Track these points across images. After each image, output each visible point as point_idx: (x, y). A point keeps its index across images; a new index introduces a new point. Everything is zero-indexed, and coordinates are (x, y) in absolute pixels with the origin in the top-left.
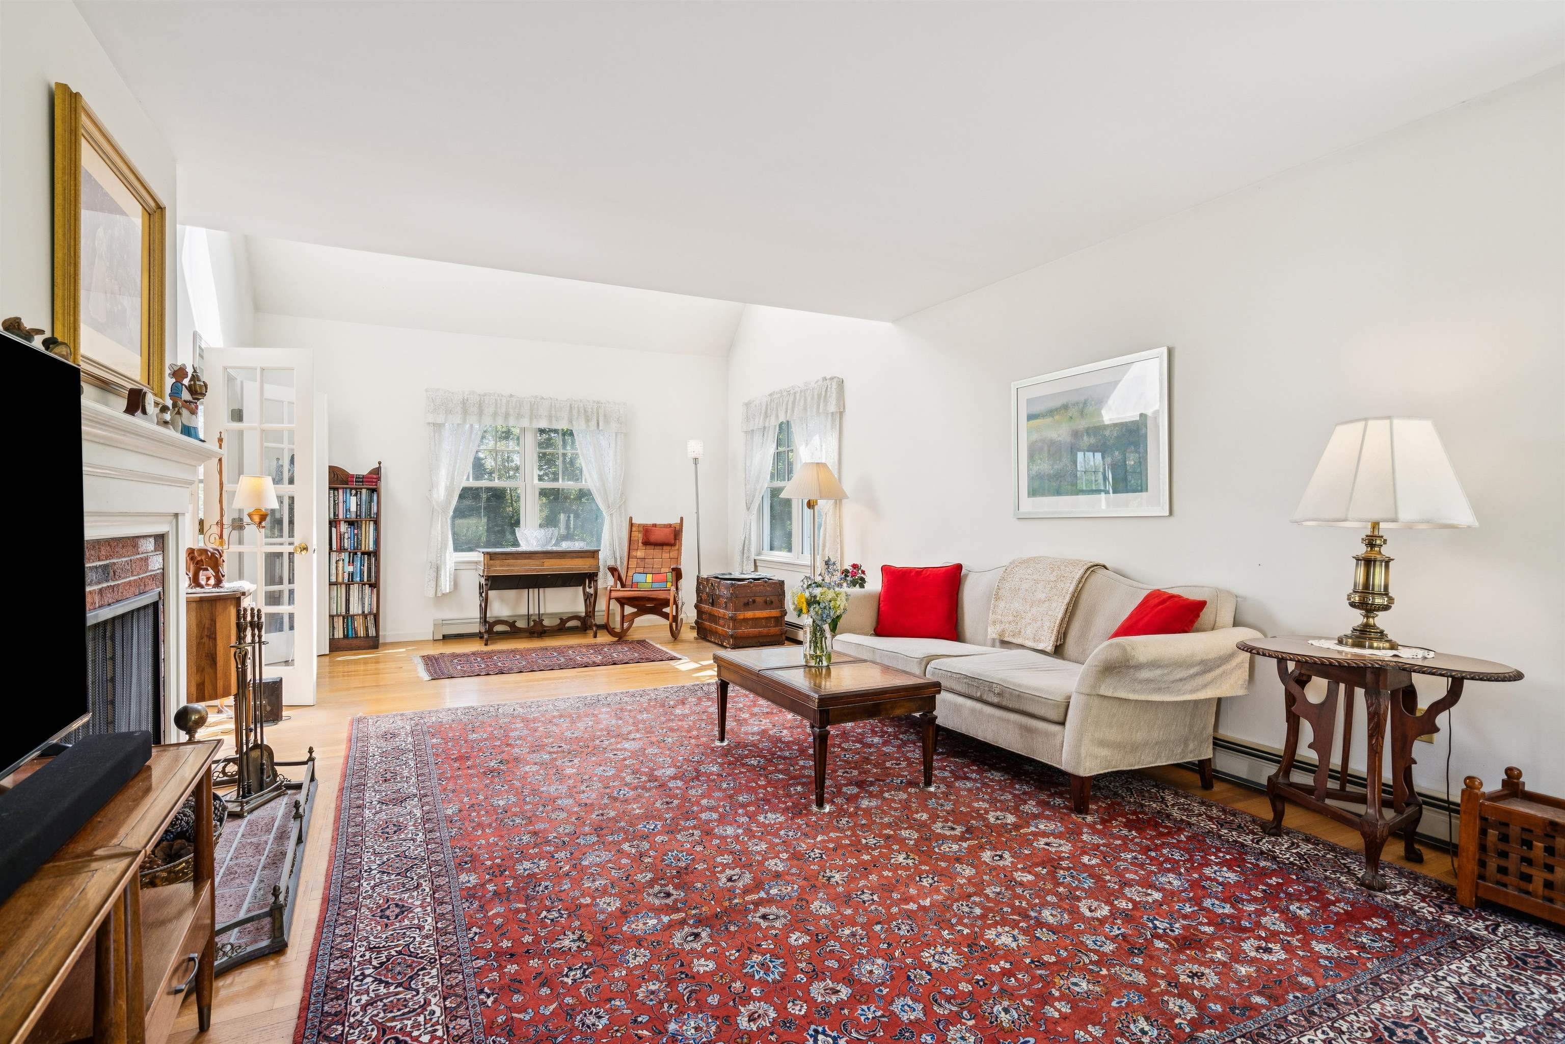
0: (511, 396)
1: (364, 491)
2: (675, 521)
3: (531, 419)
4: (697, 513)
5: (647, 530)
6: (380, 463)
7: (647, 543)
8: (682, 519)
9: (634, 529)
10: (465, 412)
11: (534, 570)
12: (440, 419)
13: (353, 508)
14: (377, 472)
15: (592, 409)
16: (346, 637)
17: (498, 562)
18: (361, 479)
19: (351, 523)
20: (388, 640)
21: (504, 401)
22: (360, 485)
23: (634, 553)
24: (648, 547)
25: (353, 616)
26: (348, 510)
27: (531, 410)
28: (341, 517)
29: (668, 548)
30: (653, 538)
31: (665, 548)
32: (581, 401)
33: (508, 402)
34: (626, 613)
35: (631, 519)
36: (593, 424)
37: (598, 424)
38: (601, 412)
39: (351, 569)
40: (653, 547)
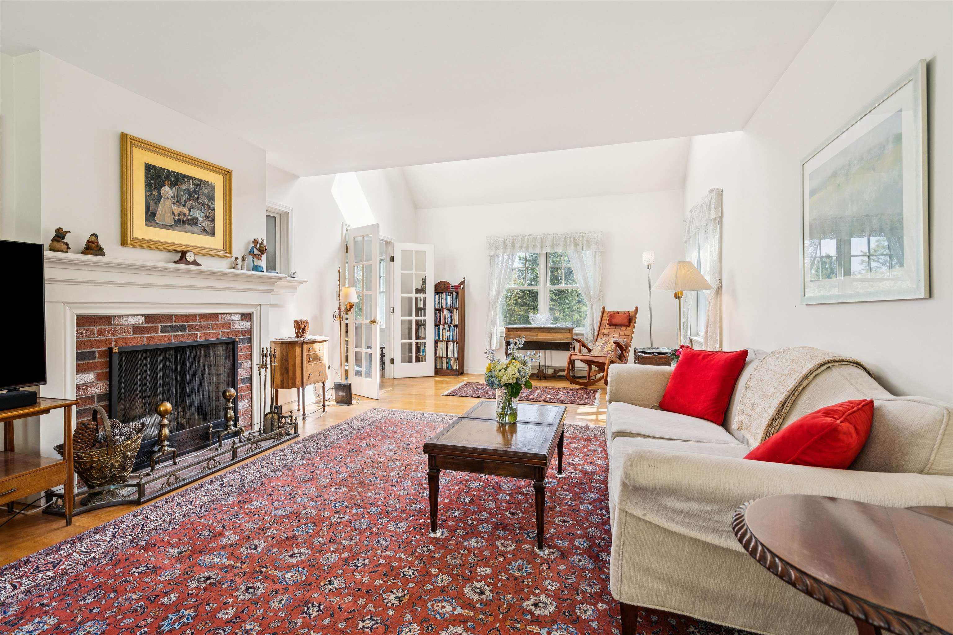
0: (530, 235)
1: (454, 293)
2: (631, 309)
3: (542, 248)
4: (650, 303)
5: (612, 315)
6: (464, 278)
7: (610, 324)
8: (637, 308)
9: (605, 315)
10: (505, 247)
11: (532, 339)
12: (493, 253)
13: (449, 303)
14: (463, 283)
15: (579, 237)
16: (447, 368)
17: (512, 333)
18: (456, 288)
19: (449, 310)
20: (469, 373)
21: (526, 238)
22: (453, 290)
23: (602, 331)
24: (612, 327)
25: (450, 358)
26: (447, 303)
27: (542, 242)
28: (444, 307)
29: (625, 328)
30: (614, 321)
31: (622, 328)
32: (572, 233)
33: (528, 239)
34: (592, 369)
35: (604, 308)
36: (579, 247)
37: (583, 247)
38: (585, 239)
39: (448, 334)
40: (614, 327)
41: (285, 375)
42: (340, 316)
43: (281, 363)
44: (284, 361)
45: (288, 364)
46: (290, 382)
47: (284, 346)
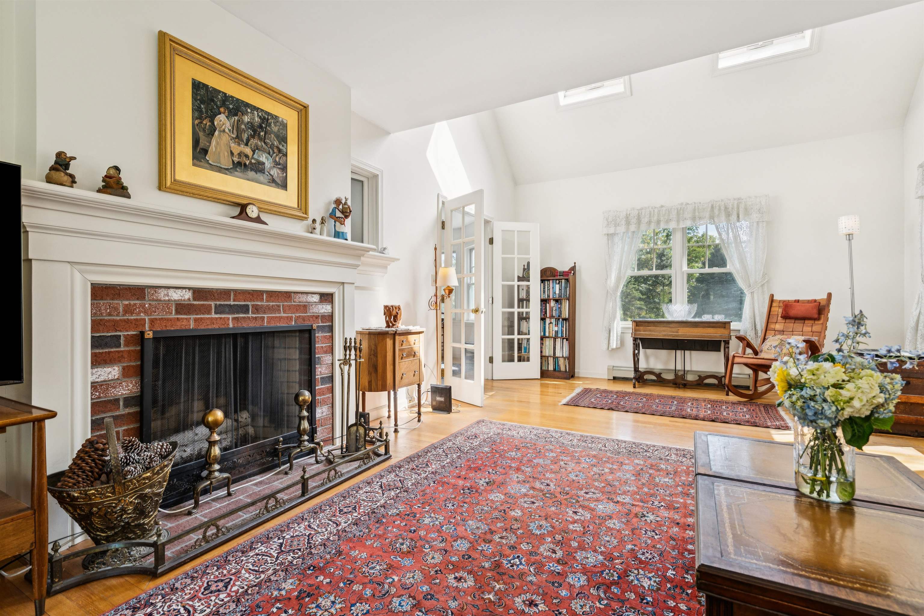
0: (662, 206)
1: (563, 281)
2: (821, 296)
3: (678, 221)
4: (852, 288)
5: (787, 305)
6: (575, 263)
7: (786, 317)
8: (830, 295)
9: (774, 304)
10: (628, 223)
11: (670, 335)
12: (612, 231)
13: (557, 292)
14: (573, 269)
15: (733, 205)
16: (555, 370)
17: (641, 328)
18: (565, 274)
19: (557, 301)
20: (581, 376)
21: (656, 210)
22: (562, 277)
23: (772, 326)
24: (787, 321)
25: (558, 357)
26: (555, 293)
27: (678, 214)
28: (551, 297)
29: (811, 322)
30: (793, 313)
31: (806, 322)
32: (722, 200)
33: (659, 211)
34: (760, 378)
35: (772, 296)
36: (734, 217)
37: (738, 217)
38: (742, 206)
39: (556, 329)
40: (793, 321)
41: (374, 375)
42: (436, 303)
43: (369, 358)
44: (372, 356)
45: (377, 361)
46: (380, 383)
47: (372, 336)
